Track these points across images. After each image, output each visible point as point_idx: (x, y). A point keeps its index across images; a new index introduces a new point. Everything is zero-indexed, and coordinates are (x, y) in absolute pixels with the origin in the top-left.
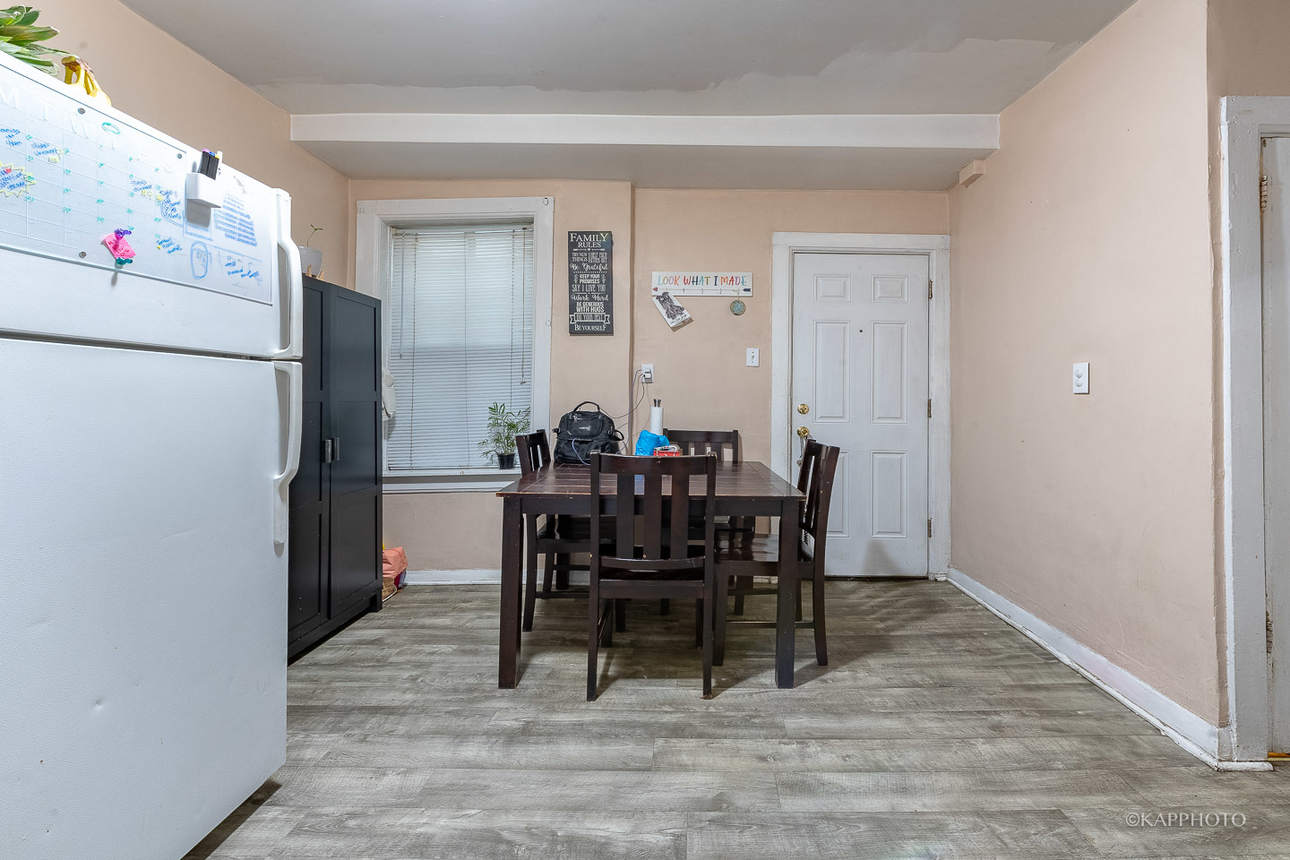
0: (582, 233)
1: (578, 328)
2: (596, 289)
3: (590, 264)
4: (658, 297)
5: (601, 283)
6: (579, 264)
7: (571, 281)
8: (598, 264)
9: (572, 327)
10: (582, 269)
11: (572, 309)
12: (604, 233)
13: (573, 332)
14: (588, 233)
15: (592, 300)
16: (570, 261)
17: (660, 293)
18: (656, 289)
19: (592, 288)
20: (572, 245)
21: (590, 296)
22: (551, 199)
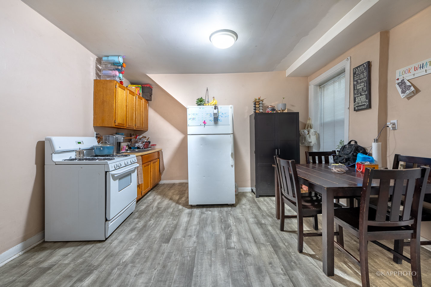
0: (357, 68)
1: (356, 108)
2: (363, 90)
3: (360, 80)
4: (398, 84)
5: (364, 86)
6: (357, 81)
7: (354, 90)
8: (363, 78)
9: (355, 108)
10: (358, 83)
11: (355, 101)
12: (365, 63)
13: (355, 110)
14: (359, 67)
15: (361, 95)
16: (354, 81)
17: (400, 81)
18: (398, 79)
19: (361, 90)
20: (354, 74)
21: (360, 94)
22: (349, 58)
